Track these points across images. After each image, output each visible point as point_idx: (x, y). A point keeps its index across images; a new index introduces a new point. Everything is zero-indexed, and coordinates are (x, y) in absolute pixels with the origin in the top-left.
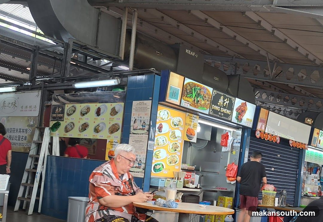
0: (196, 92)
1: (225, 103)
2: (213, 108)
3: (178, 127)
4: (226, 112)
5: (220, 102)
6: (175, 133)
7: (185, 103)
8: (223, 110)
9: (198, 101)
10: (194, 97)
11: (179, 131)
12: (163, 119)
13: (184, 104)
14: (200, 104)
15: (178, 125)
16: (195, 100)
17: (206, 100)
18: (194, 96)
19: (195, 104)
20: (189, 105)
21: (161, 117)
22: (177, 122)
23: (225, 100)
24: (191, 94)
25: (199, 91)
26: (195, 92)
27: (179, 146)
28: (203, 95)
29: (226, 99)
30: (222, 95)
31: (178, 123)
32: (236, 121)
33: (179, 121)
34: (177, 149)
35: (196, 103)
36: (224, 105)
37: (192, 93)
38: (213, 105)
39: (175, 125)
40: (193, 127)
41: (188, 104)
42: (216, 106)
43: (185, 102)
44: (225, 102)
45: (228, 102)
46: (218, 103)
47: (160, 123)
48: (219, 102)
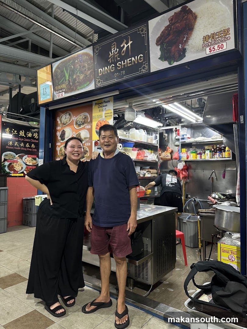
0: (69, 71)
1: (125, 49)
2: (100, 75)
3: (84, 126)
4: (130, 63)
5: (113, 54)
6: (80, 135)
7: (59, 94)
8: (123, 64)
9: (75, 80)
10: (67, 78)
11: (86, 130)
12: (65, 124)
13: (57, 96)
14: (78, 82)
15: (83, 124)
16: (69, 81)
17: (86, 70)
18: (68, 76)
19: (71, 86)
20: (64, 93)
21: (63, 122)
22: (81, 120)
23: (122, 46)
24: (64, 78)
25: (72, 66)
26: (67, 72)
27: (88, 149)
28: (79, 67)
29: (125, 41)
30: (113, 42)
31: (84, 120)
32: (165, 65)
33: (84, 117)
34: (86, 155)
35: (73, 85)
36: (123, 54)
37: (65, 76)
38: (99, 70)
39: (79, 125)
40: (106, 117)
41: (62, 93)
42: (106, 68)
43: (58, 92)
44: (124, 46)
45: (130, 43)
46: (109, 60)
47: (62, 130)
48: (110, 56)
